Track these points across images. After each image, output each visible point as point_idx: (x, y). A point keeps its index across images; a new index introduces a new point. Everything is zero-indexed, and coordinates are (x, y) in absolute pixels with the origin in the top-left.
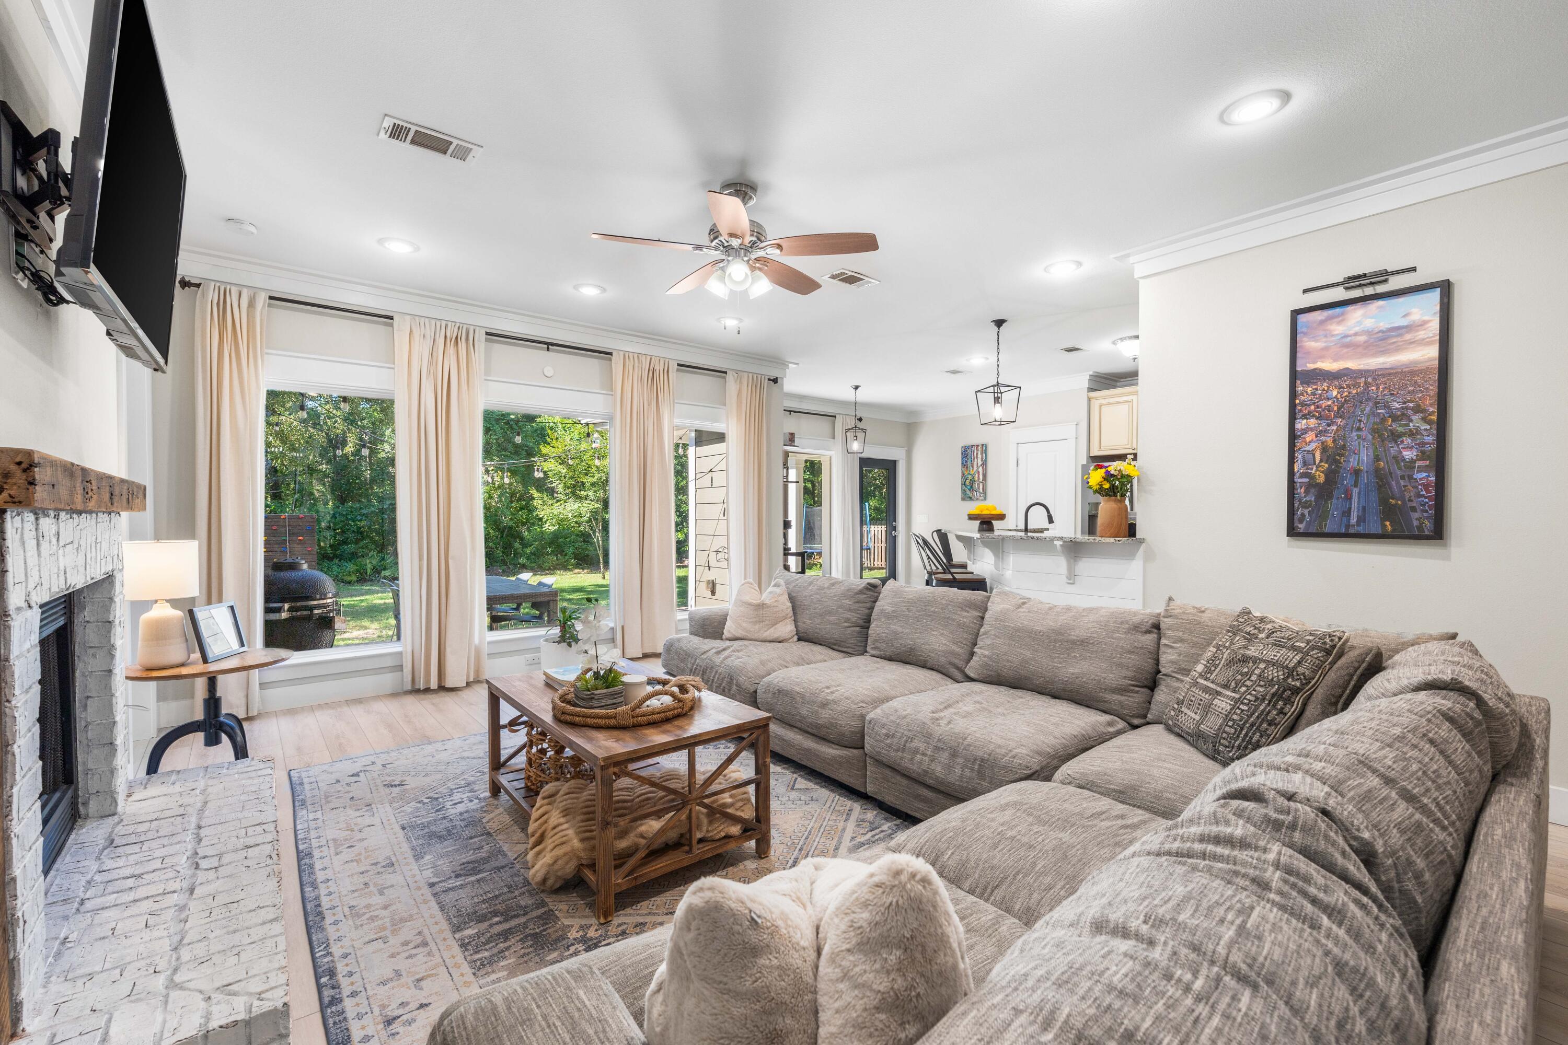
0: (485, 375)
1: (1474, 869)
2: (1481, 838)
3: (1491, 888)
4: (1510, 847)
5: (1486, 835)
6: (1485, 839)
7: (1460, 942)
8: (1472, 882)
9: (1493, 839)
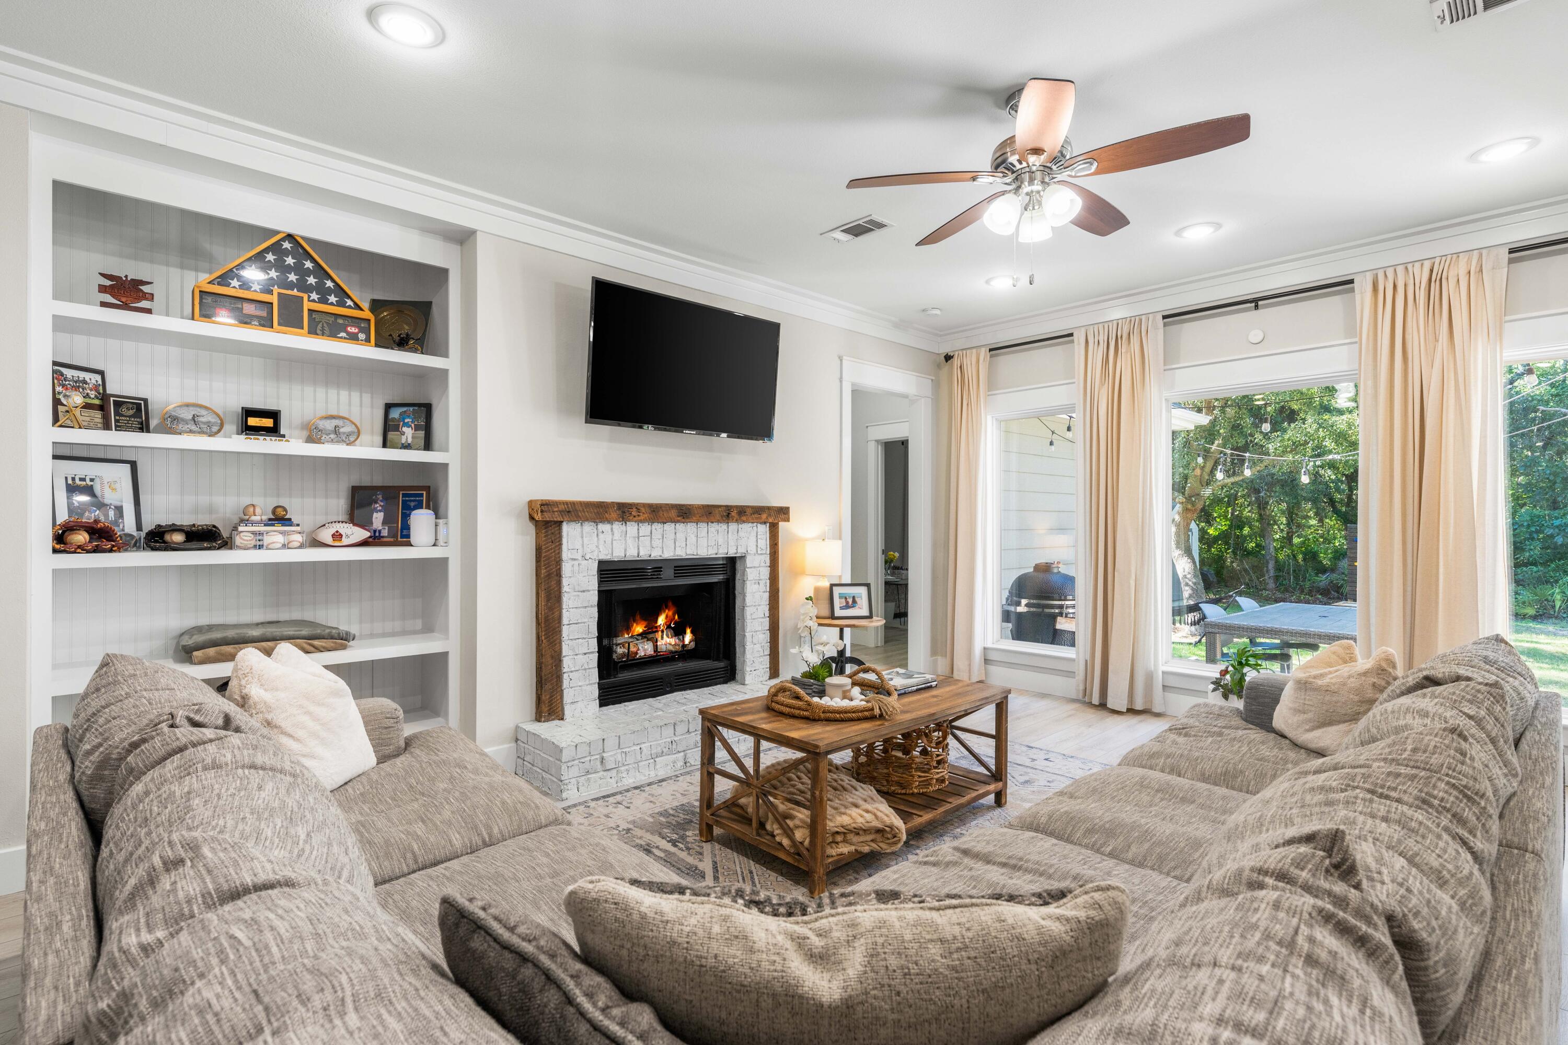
0: (1165, 365)
1: (80, 873)
2: (84, 912)
3: (61, 864)
4: (51, 915)
5: (80, 918)
6: (79, 909)
7: (73, 825)
8: (79, 862)
9: (71, 913)
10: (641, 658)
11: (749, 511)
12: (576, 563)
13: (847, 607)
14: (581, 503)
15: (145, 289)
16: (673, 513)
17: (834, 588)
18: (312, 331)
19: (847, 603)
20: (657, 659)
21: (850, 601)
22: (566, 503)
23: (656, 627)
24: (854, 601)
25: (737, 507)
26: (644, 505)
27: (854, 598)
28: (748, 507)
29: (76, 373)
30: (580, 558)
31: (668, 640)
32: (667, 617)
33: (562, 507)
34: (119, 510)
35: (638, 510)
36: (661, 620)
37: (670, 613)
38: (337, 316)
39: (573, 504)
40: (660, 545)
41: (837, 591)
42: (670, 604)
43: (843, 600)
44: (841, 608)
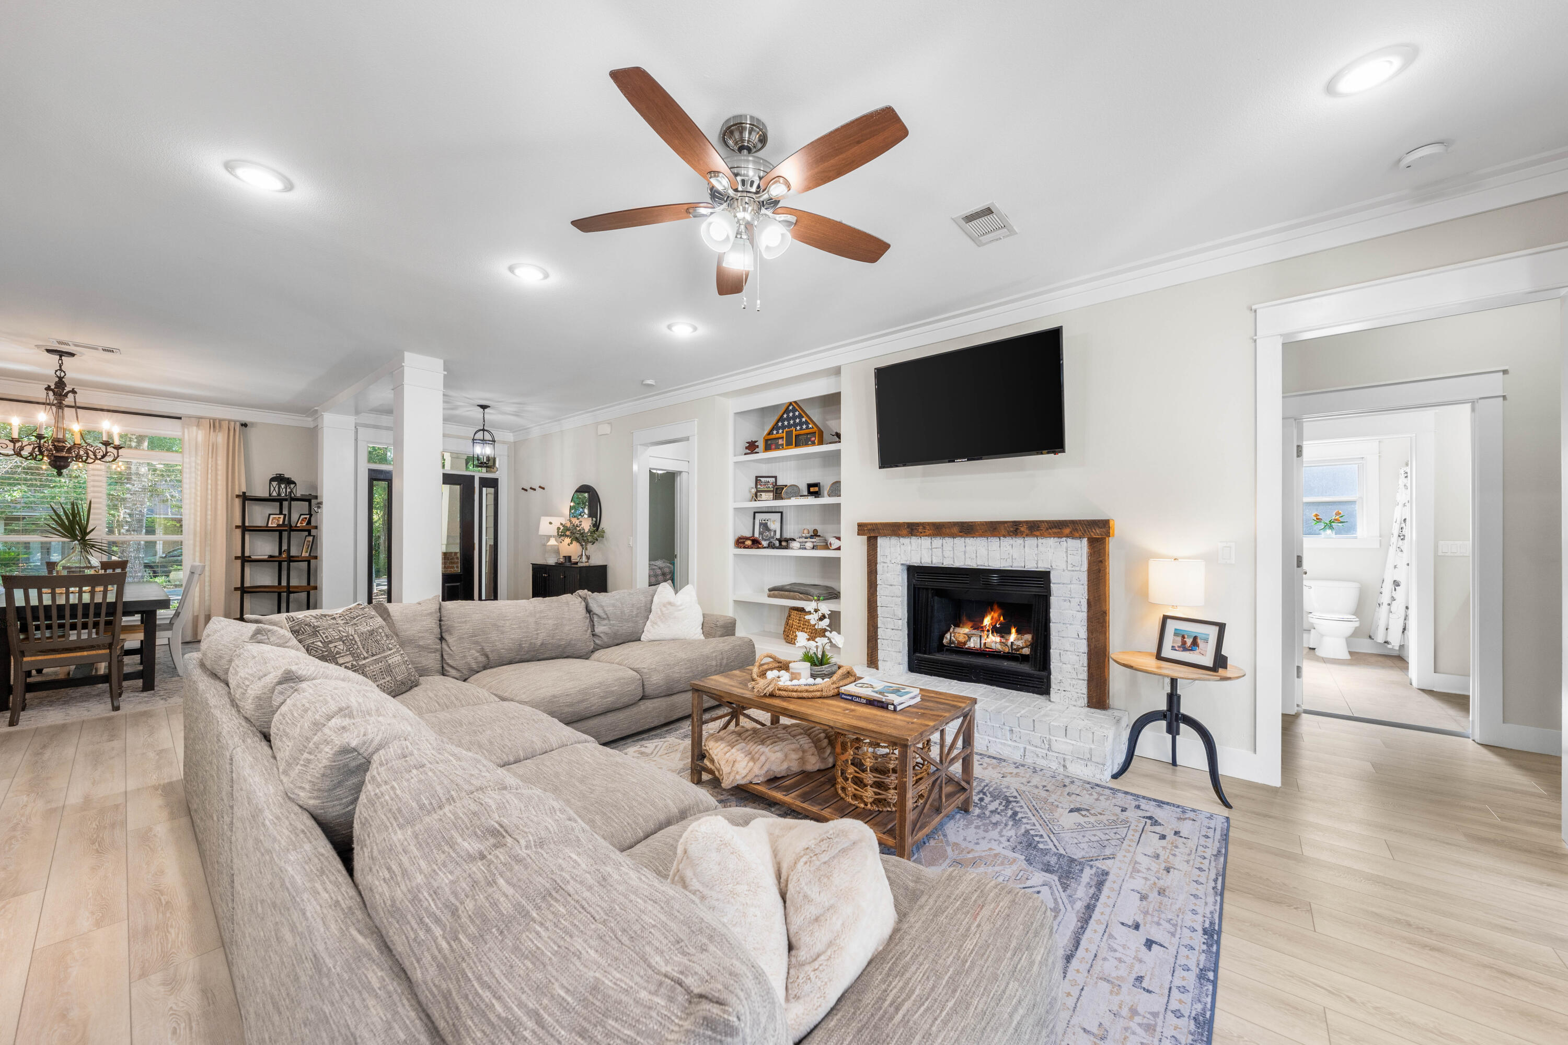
10: (969, 648)
11: (1043, 526)
12: (886, 565)
13: (1184, 648)
14: (881, 524)
15: (756, 444)
16: (955, 530)
17: (1169, 621)
18: (797, 445)
19: (1184, 643)
20: (983, 653)
21: (1189, 642)
22: (871, 524)
23: (982, 627)
24: (1195, 643)
25: (1027, 522)
26: (929, 524)
27: (1195, 638)
28: (1043, 522)
29: (765, 479)
30: (888, 562)
31: (994, 639)
32: (992, 618)
33: (870, 527)
34: (775, 532)
35: (924, 528)
36: (987, 621)
37: (996, 615)
38: (807, 434)
39: (876, 524)
40: (952, 556)
41: (1171, 626)
42: (996, 607)
43: (1179, 639)
44: (1173, 648)
